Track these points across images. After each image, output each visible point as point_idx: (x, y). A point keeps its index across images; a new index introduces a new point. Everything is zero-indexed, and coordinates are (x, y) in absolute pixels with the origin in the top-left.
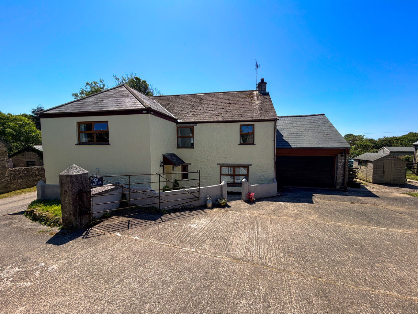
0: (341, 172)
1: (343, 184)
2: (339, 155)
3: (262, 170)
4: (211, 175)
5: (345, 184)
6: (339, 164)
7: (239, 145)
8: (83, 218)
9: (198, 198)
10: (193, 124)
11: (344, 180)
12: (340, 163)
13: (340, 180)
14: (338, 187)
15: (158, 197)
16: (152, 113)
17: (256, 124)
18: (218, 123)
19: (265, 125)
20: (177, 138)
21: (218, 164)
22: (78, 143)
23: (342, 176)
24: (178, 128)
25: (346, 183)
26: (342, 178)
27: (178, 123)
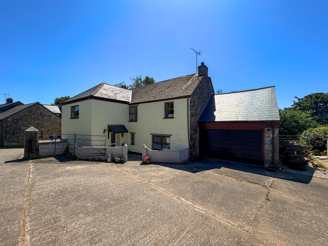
0: (269, 148)
1: (273, 162)
2: (266, 129)
3: (179, 140)
4: (147, 142)
5: (276, 163)
6: (266, 139)
7: (163, 119)
8: (31, 154)
9: (104, 154)
10: (137, 105)
11: (273, 158)
12: (268, 138)
13: (268, 156)
14: (266, 165)
15: (74, 149)
16: (92, 98)
17: (175, 101)
18: (150, 103)
19: (181, 101)
20: (129, 114)
21: (151, 134)
22: (71, 118)
23: (271, 153)
24: (130, 108)
25: (278, 162)
26: (271, 155)
27: (130, 104)
